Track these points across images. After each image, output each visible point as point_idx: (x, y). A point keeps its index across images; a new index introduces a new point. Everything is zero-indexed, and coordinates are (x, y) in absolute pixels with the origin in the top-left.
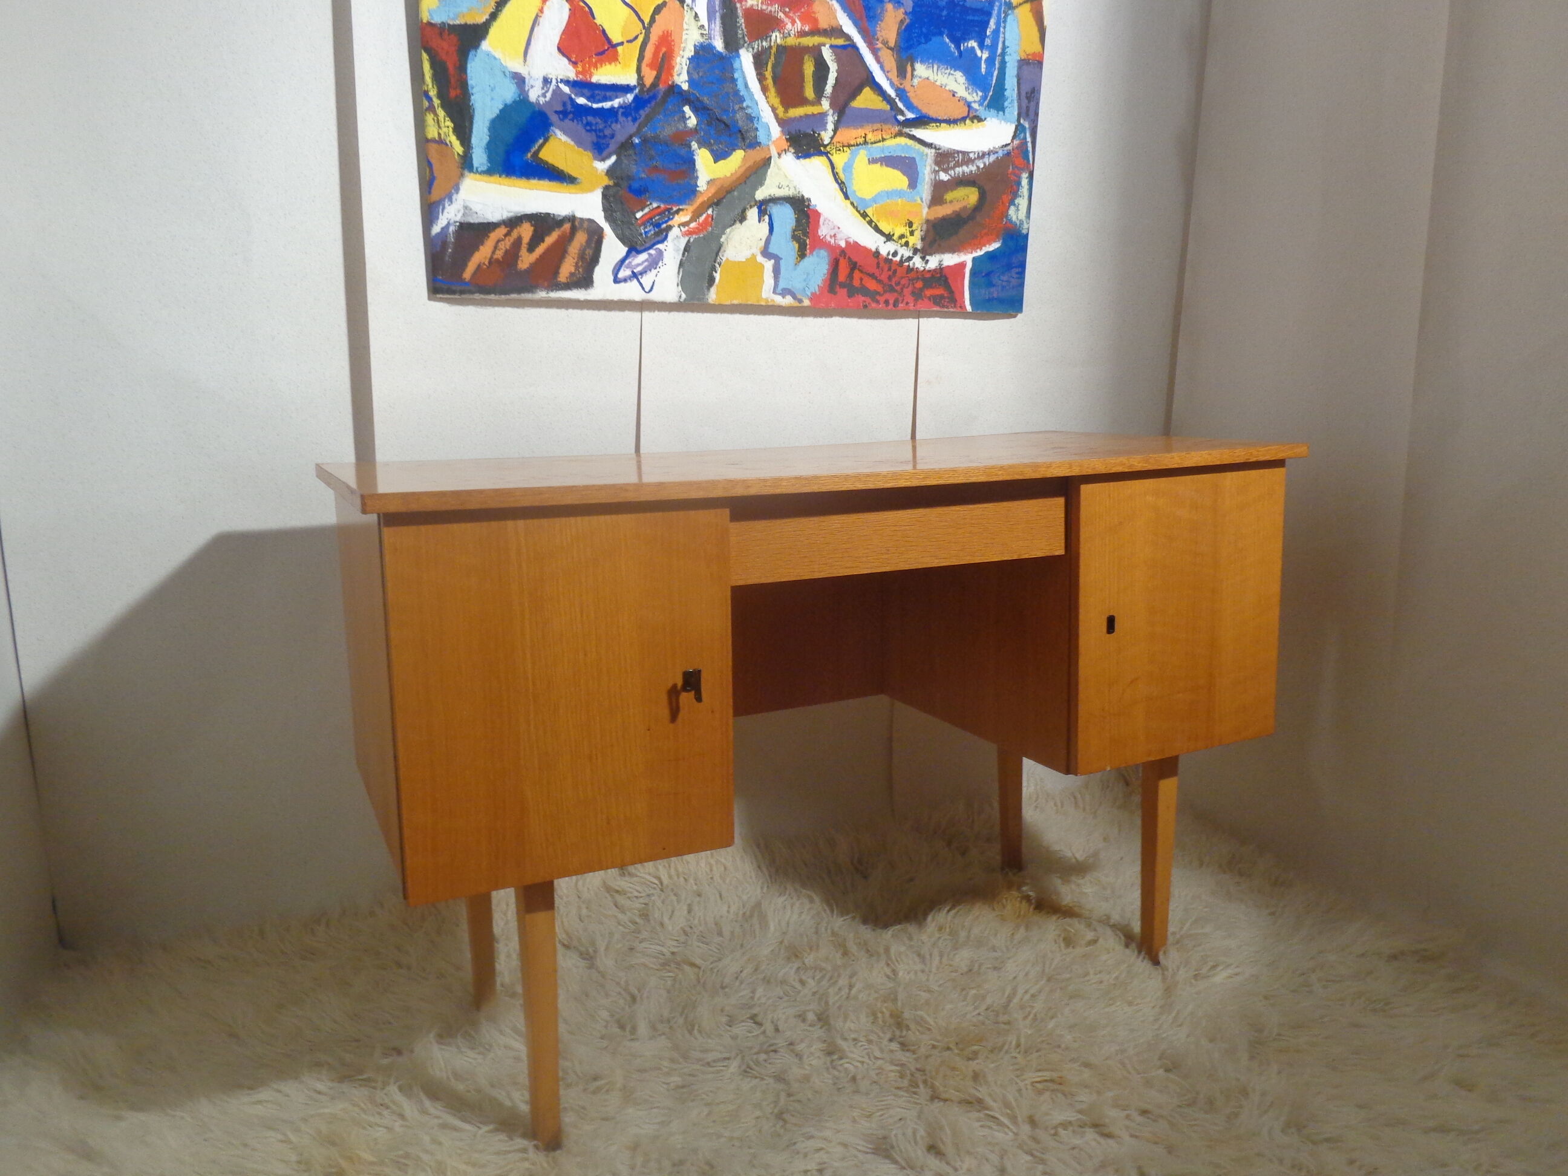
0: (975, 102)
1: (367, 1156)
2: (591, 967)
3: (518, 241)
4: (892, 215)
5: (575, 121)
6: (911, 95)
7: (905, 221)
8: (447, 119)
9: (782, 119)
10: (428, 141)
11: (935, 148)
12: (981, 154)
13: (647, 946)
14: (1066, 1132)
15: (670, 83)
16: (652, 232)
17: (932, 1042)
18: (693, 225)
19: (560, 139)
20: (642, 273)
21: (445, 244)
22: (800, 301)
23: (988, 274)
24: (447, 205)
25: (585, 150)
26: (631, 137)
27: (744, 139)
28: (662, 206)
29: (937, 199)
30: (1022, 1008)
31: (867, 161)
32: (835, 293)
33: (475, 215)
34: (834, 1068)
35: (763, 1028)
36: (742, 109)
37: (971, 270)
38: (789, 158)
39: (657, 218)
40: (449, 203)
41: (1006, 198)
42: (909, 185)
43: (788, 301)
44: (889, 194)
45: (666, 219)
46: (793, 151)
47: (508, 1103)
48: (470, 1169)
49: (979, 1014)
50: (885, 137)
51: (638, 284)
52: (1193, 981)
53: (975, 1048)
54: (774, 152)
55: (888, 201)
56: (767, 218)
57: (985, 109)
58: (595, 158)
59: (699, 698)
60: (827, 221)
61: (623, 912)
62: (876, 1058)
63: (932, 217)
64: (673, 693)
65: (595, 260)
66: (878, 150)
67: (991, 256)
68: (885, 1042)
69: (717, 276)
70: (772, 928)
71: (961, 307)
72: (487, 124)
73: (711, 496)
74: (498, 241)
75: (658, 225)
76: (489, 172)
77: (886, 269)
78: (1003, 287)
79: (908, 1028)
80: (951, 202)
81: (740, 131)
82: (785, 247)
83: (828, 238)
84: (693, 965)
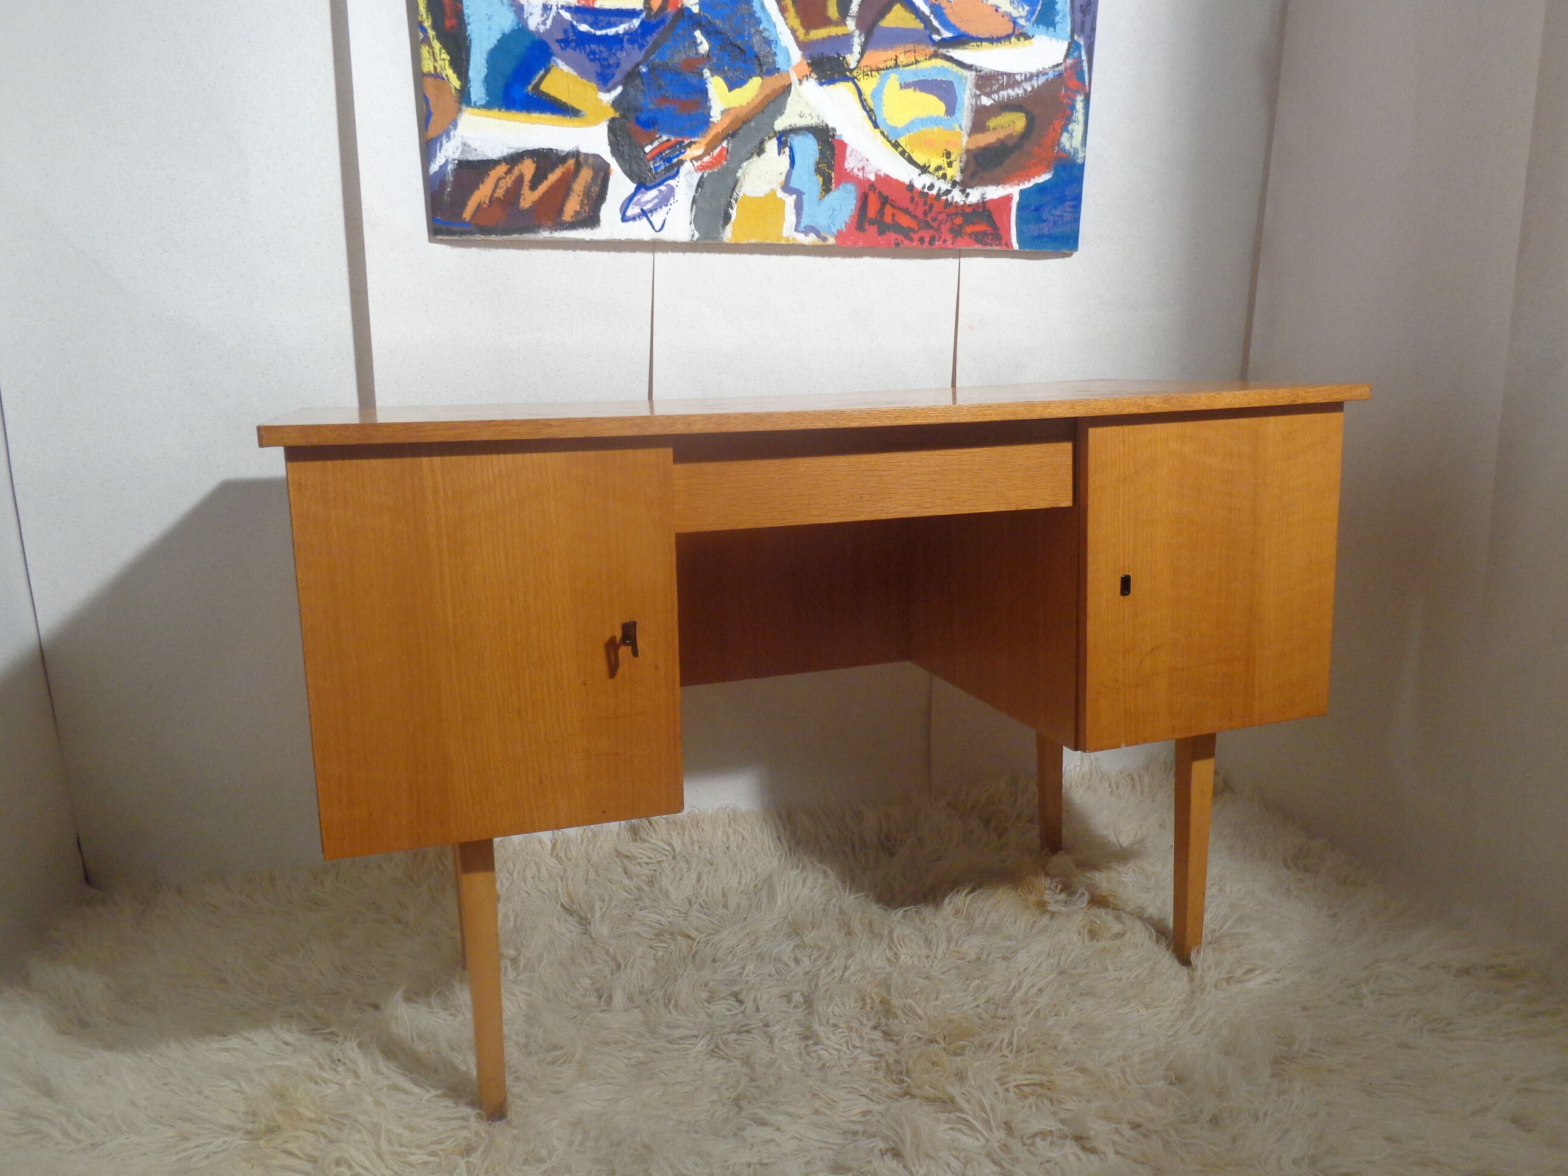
0: (1021, 17)
1: (308, 1114)
2: (586, 932)
3: (520, 179)
4: (928, 144)
5: (578, 50)
6: (947, 11)
7: (941, 150)
8: (443, 51)
9: (802, 42)
10: (424, 75)
11: (976, 70)
12: (1028, 76)
13: (646, 914)
14: (1043, 1143)
15: (679, 6)
16: (663, 168)
17: (915, 1033)
18: (706, 159)
19: (562, 70)
20: (651, 211)
21: (443, 183)
22: (824, 239)
23: (1037, 209)
24: (444, 142)
25: (589, 81)
26: (637, 65)
27: (760, 65)
28: (673, 139)
29: (978, 125)
30: (1024, 1002)
31: (899, 87)
32: (864, 231)
33: (475, 152)
34: (808, 1054)
35: (743, 1008)
36: (761, 32)
37: (1019, 203)
38: (811, 84)
39: (667, 152)
40: (447, 139)
41: (1057, 124)
42: (946, 111)
43: (811, 239)
44: (924, 122)
45: (677, 153)
46: (815, 77)
47: (463, 1068)
48: (407, 1133)
49: (978, 1006)
50: (918, 59)
51: (648, 222)
52: (1225, 984)
53: (962, 1043)
54: (794, 78)
55: (923, 129)
56: (787, 150)
57: (1033, 25)
58: (600, 90)
59: (635, 653)
60: (854, 153)
61: (631, 878)
62: (855, 1047)
63: (972, 147)
64: (612, 647)
65: (601, 197)
66: (910, 74)
67: (1040, 188)
68: (867, 1029)
69: (733, 213)
70: (779, 901)
71: (1007, 245)
72: (485, 55)
73: (648, 433)
74: (499, 179)
75: (668, 160)
76: (488, 106)
77: (921, 204)
78: (1055, 223)
79: (896, 1017)
80: (995, 129)
81: (757, 57)
82: (808, 181)
83: (856, 171)
84: (688, 937)
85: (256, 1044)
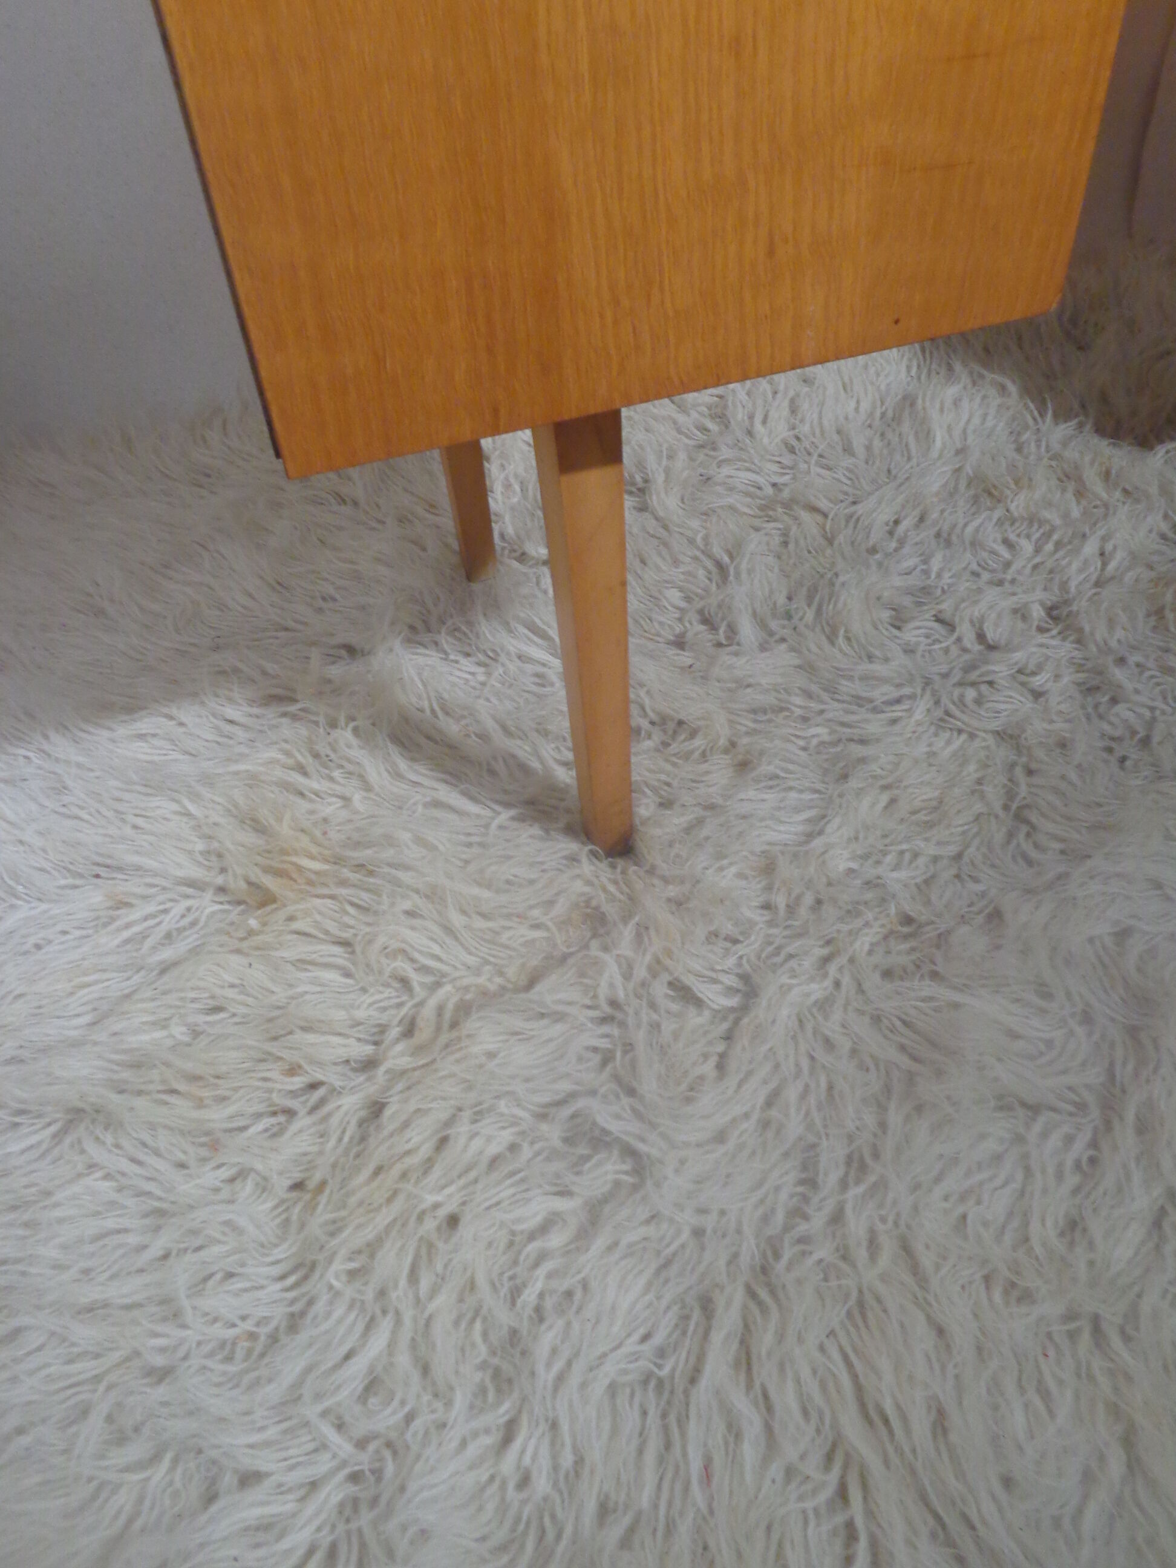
13: (733, 473)
48: (486, 894)
84: (814, 509)
85: (181, 724)
